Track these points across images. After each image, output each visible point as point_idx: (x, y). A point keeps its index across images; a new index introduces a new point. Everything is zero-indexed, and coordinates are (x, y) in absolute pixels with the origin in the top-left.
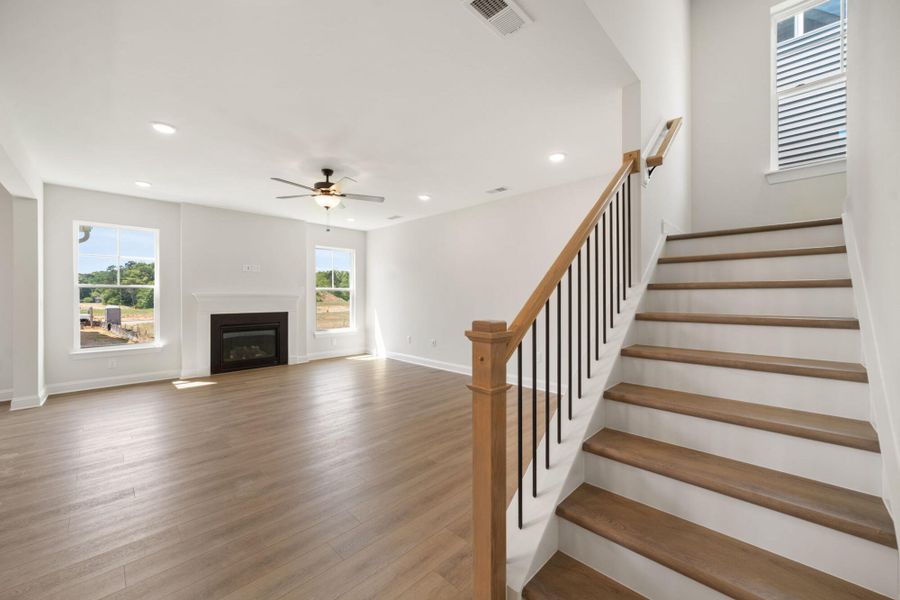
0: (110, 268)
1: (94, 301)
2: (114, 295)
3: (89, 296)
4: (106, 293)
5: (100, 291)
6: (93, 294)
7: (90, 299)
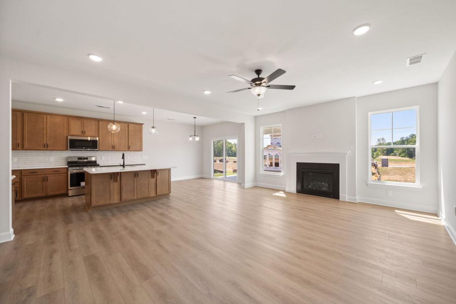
0: (401, 138)
1: (395, 155)
2: (404, 152)
3: (393, 152)
4: (400, 151)
5: (397, 149)
6: (395, 152)
7: (393, 154)
